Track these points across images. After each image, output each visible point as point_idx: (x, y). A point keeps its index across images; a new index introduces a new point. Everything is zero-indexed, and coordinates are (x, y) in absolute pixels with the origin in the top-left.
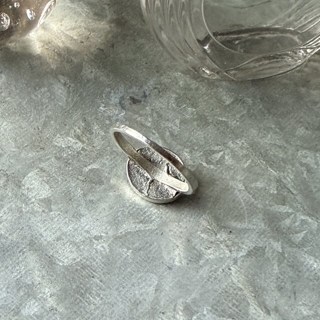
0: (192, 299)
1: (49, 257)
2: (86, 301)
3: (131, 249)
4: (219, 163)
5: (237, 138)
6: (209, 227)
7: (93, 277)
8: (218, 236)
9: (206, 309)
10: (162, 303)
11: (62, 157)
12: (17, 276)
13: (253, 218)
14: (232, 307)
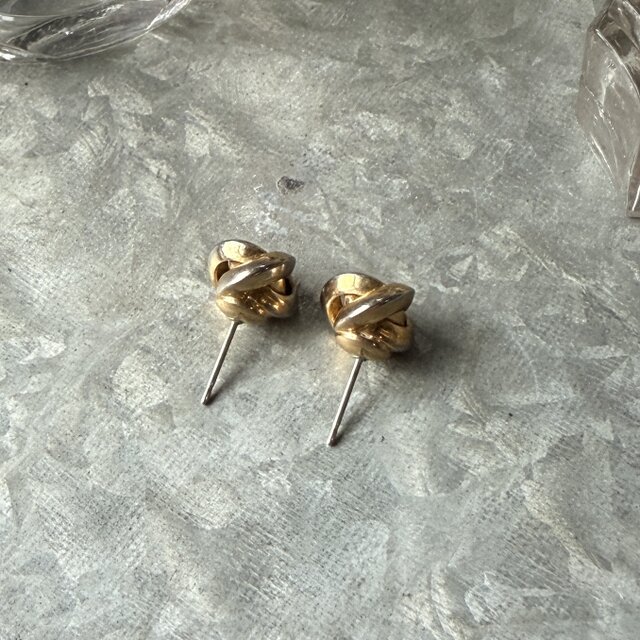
0: (460, 560)
1: (186, 518)
2: (266, 593)
3: (329, 479)
4: (467, 281)
5: (495, 224)
6: (468, 412)
7: (270, 544)
8: (489, 428)
9: (488, 575)
10: (404, 577)
11: (176, 319)
12: (134, 563)
13: (550, 381)
14: (535, 565)
